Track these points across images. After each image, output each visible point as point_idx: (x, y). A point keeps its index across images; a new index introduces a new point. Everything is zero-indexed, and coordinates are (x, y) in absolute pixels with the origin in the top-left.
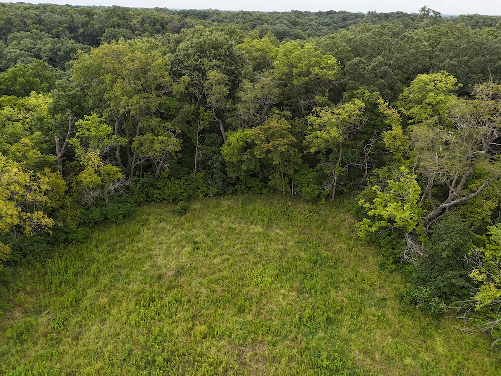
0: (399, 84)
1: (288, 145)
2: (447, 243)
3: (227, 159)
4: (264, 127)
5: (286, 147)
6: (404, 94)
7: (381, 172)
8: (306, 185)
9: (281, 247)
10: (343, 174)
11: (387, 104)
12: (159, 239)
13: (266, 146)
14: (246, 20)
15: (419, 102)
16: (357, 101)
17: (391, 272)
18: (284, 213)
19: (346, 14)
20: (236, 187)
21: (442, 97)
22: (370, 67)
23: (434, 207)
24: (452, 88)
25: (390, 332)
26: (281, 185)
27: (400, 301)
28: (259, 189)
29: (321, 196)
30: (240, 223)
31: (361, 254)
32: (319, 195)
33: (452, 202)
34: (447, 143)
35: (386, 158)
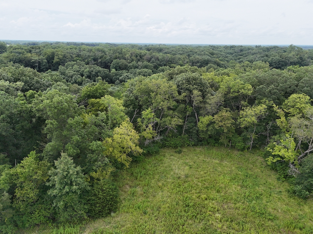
0: (282, 98)
1: (231, 123)
2: (308, 166)
3: (201, 129)
4: (219, 115)
5: (230, 124)
6: (285, 103)
7: (276, 137)
8: (238, 143)
9: (229, 169)
10: (256, 138)
11: (277, 107)
12: (173, 163)
13: (220, 124)
14: (184, 52)
15: (293, 107)
16: (263, 105)
17: (283, 182)
18: (228, 155)
19: (242, 48)
20: (203, 142)
21: (303, 105)
22: (268, 90)
23: (302, 153)
24: (308, 101)
25: (285, 203)
26: (225, 142)
27: (288, 193)
28: (214, 144)
29: (245, 148)
30: (207, 158)
31: (268, 174)
32: (244, 147)
33: (310, 150)
34: (306, 125)
35: (277, 131)
